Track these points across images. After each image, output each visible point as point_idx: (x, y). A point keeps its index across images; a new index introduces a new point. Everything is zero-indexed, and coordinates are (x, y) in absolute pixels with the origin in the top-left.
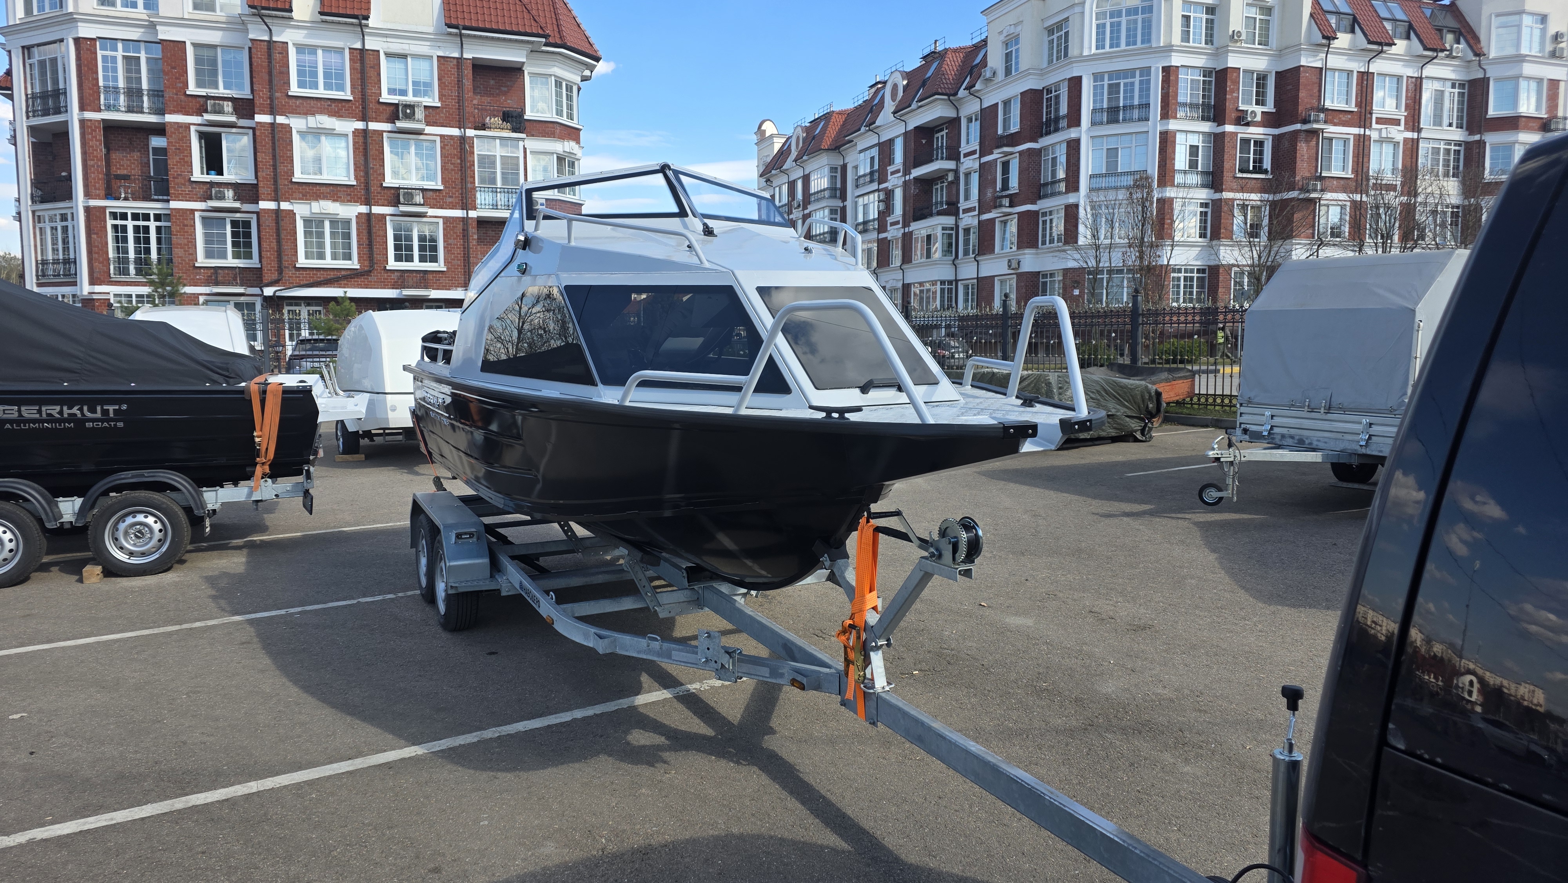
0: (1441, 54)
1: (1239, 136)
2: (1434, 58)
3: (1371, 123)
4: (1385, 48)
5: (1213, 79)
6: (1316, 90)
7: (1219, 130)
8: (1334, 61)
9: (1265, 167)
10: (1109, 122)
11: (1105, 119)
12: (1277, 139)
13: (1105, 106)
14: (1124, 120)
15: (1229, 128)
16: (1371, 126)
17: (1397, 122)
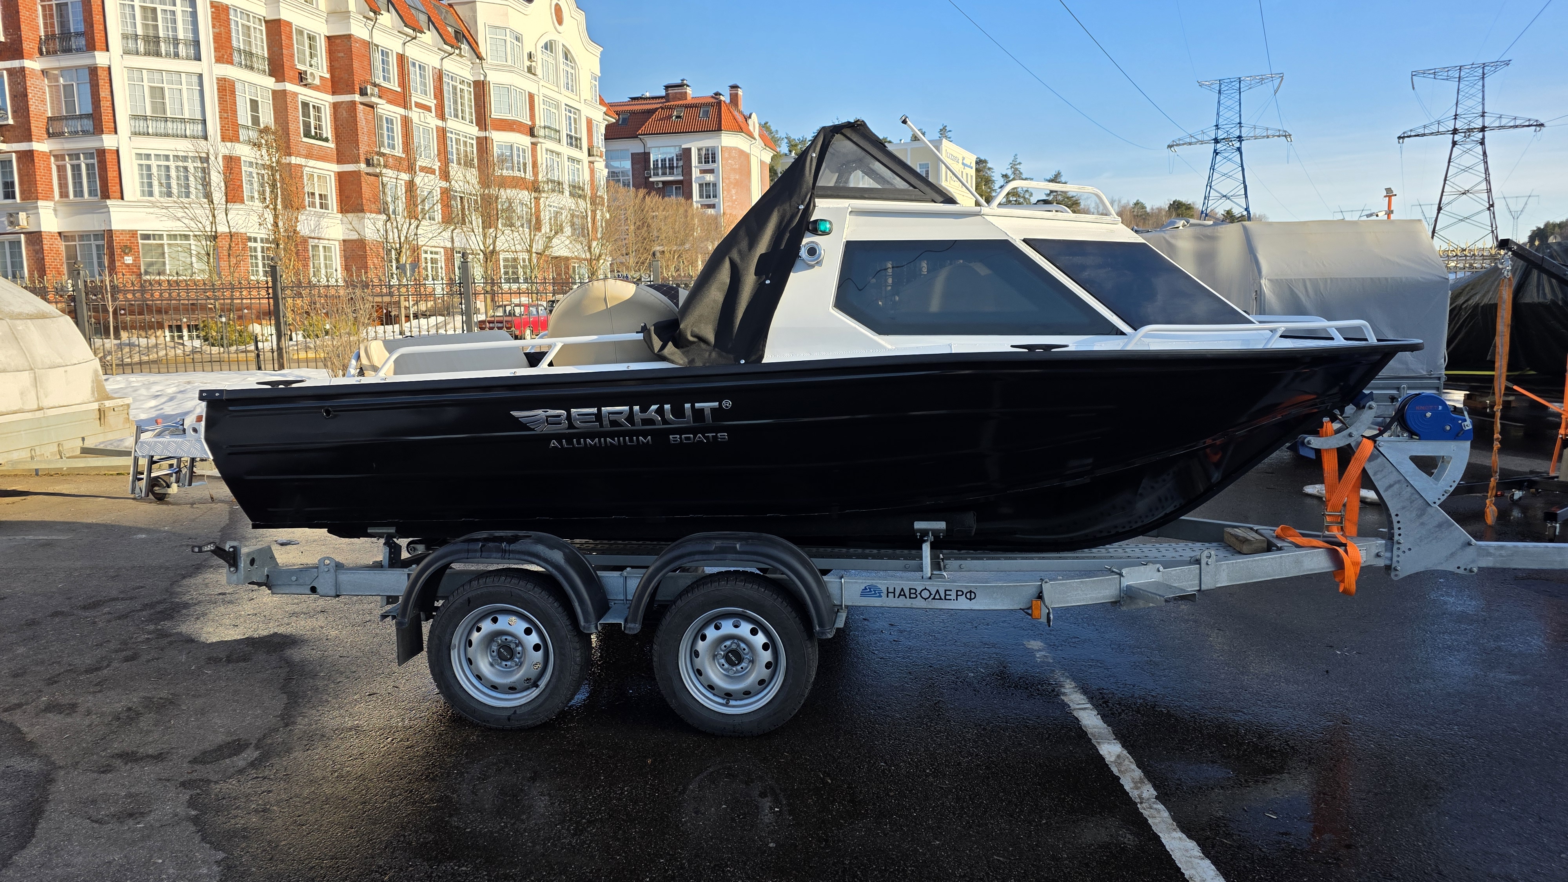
0: (457, 51)
1: (300, 96)
2: (451, 54)
3: (411, 106)
4: (418, 34)
5: (264, 29)
6: (366, 63)
7: (279, 86)
8: (380, 39)
9: (324, 136)
10: (147, 54)
11: (142, 49)
12: (336, 106)
13: (140, 32)
14: (168, 55)
15: (290, 87)
16: (411, 108)
17: (428, 109)
